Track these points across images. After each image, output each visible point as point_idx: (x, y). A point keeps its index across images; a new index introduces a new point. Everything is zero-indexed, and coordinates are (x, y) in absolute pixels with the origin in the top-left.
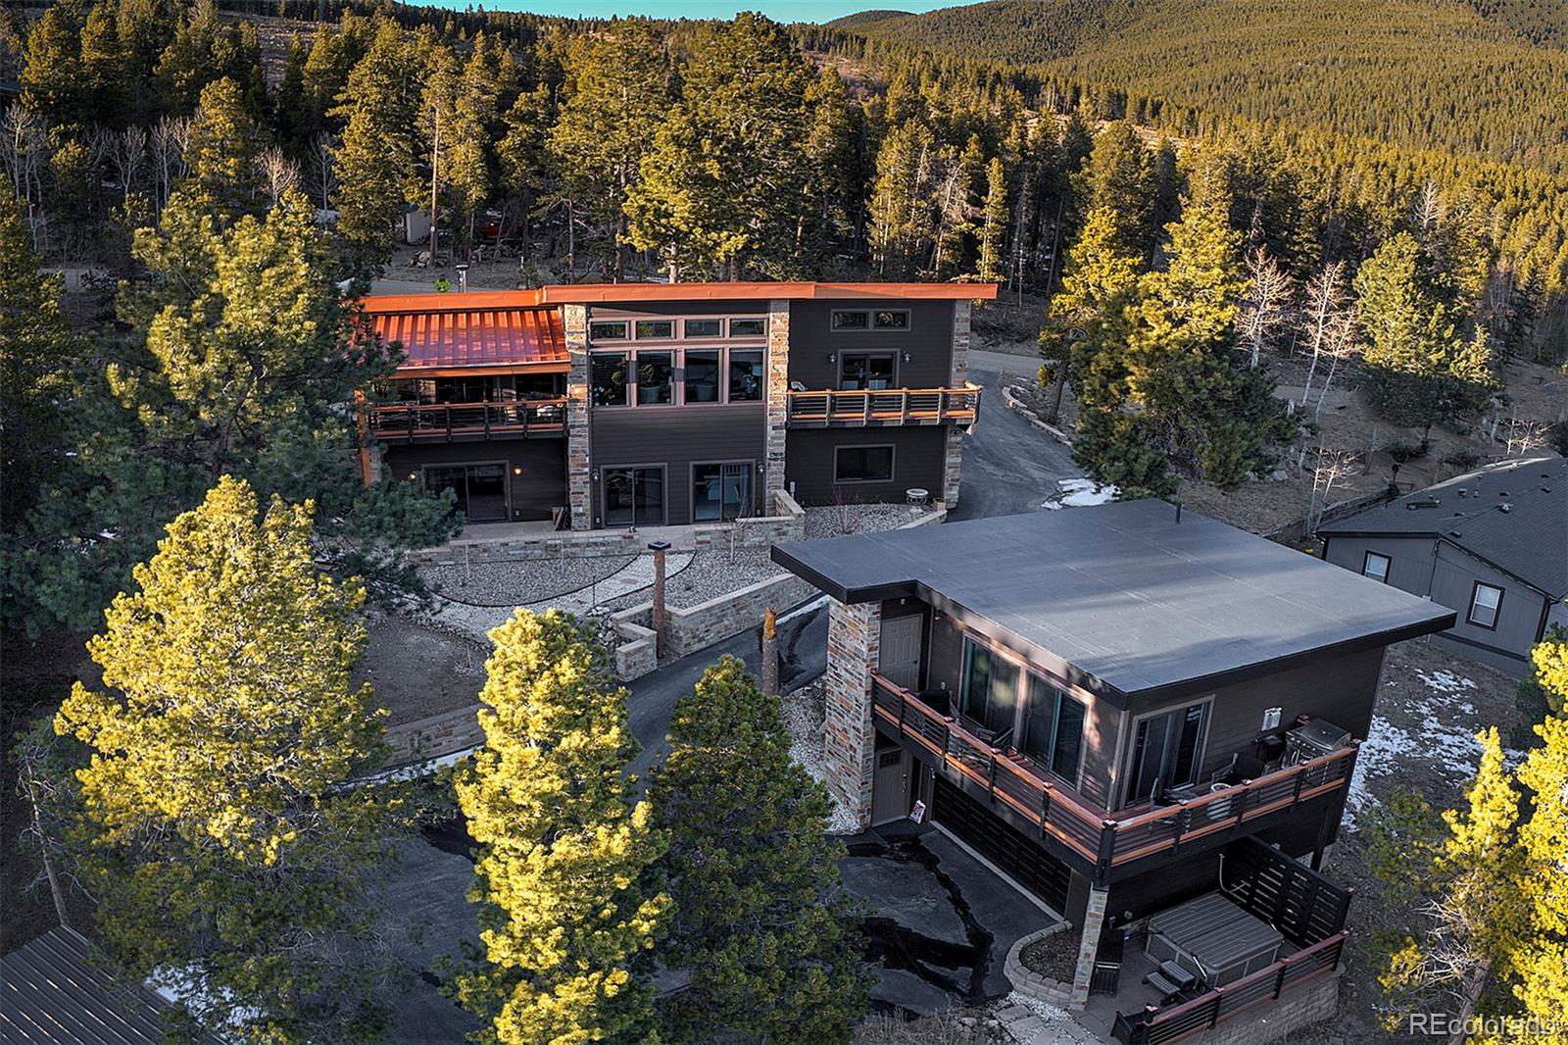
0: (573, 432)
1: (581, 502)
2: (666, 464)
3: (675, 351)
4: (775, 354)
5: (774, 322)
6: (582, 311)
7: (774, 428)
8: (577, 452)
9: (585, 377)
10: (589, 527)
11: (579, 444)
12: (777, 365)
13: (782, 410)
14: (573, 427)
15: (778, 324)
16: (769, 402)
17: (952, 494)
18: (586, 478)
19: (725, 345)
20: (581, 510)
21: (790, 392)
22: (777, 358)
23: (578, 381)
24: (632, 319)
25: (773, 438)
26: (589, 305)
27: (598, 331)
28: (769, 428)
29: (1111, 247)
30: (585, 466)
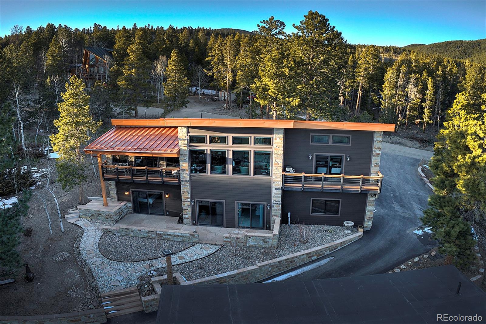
0: (183, 183)
1: (187, 214)
2: (224, 201)
3: (228, 150)
4: (277, 154)
5: (276, 139)
6: (185, 130)
7: (276, 189)
8: (184, 192)
9: (187, 159)
10: (191, 224)
11: (186, 189)
12: (277, 160)
13: (279, 181)
14: (183, 181)
15: (278, 140)
16: (273, 177)
17: (368, 224)
18: (189, 203)
19: (251, 148)
20: (187, 216)
21: (284, 173)
22: (277, 157)
23: (184, 161)
24: (208, 134)
25: (275, 194)
26: (188, 128)
27: (192, 139)
28: (273, 189)
29: (465, 110)
30: (188, 198)
